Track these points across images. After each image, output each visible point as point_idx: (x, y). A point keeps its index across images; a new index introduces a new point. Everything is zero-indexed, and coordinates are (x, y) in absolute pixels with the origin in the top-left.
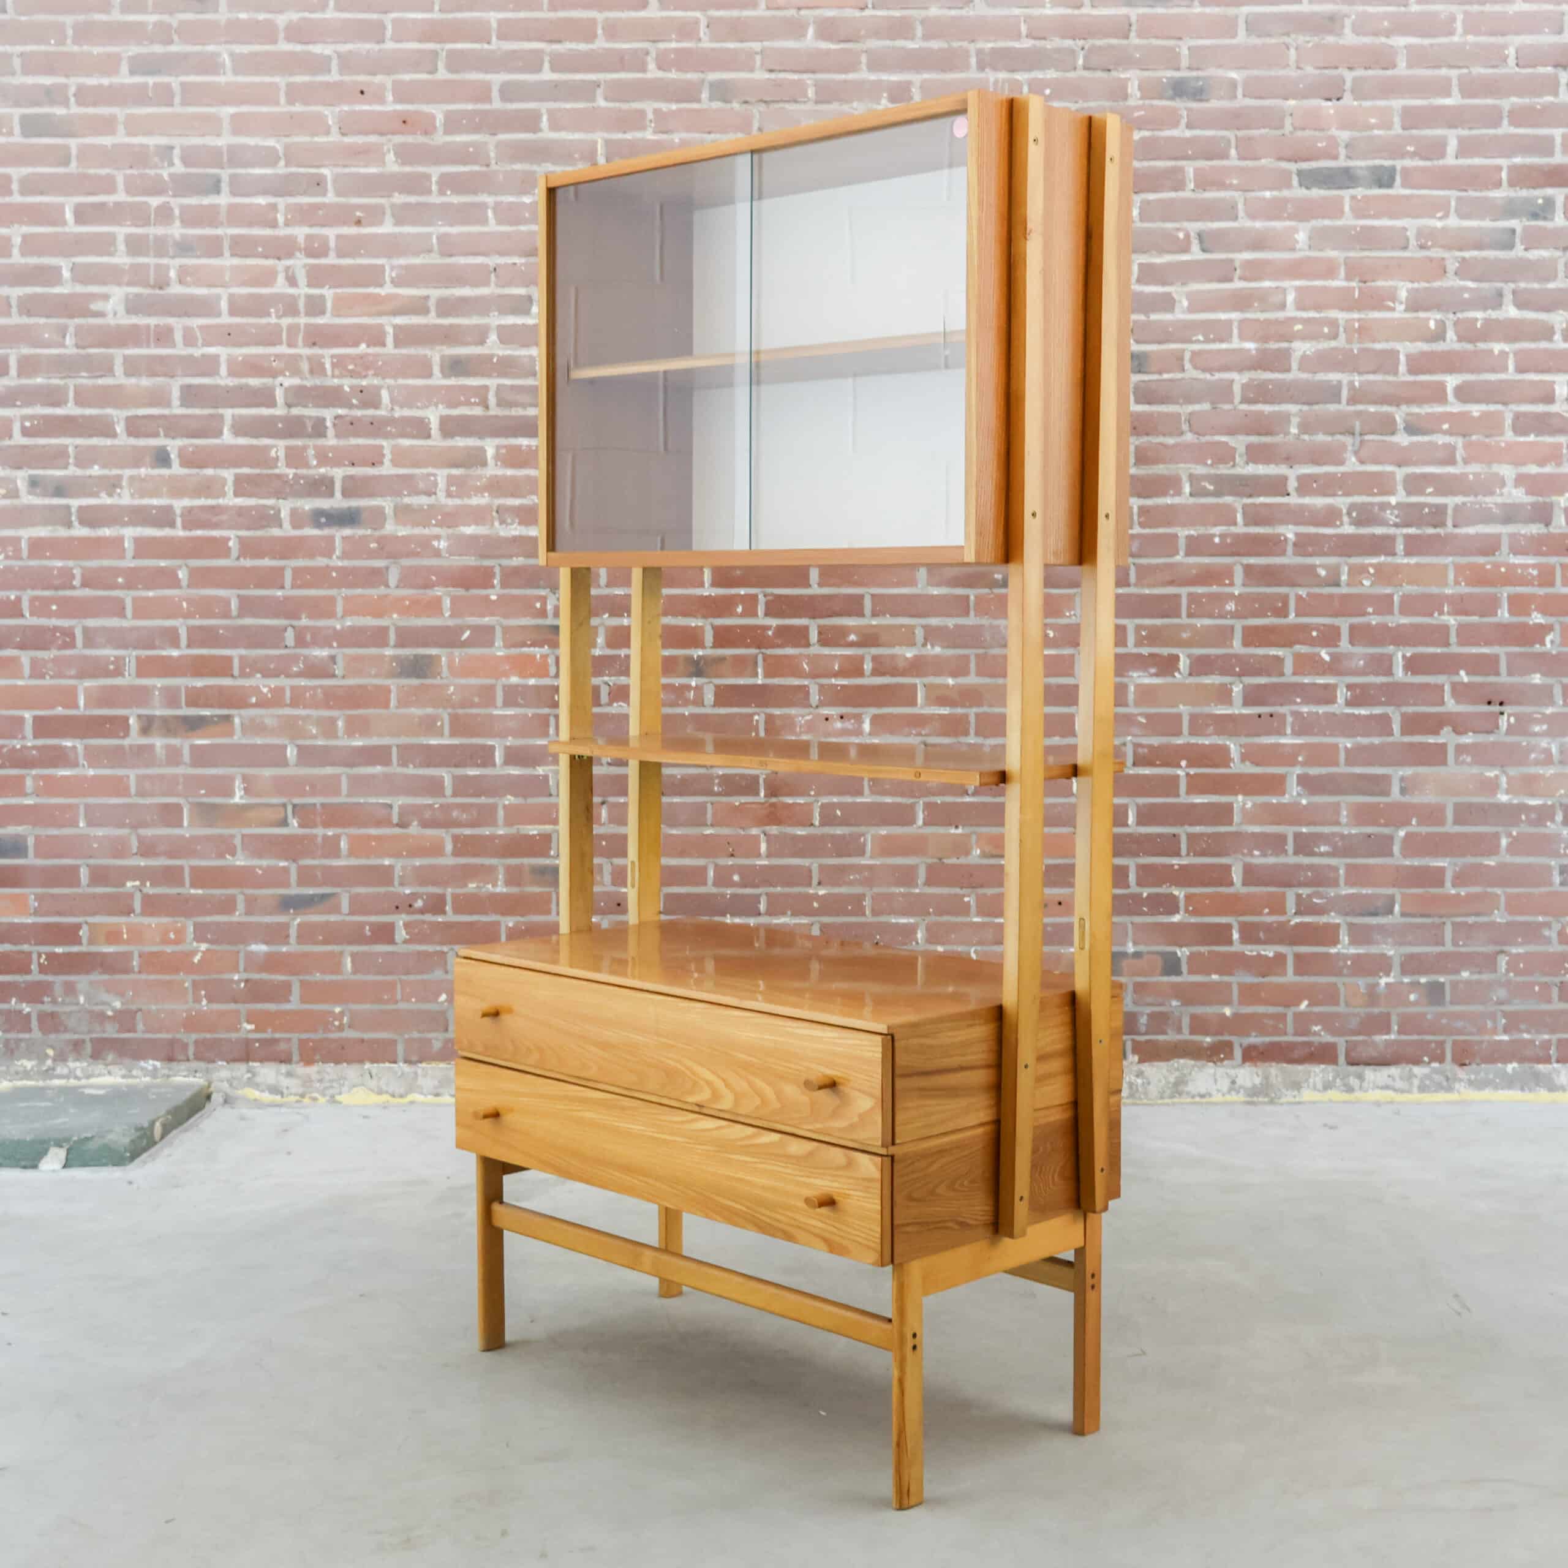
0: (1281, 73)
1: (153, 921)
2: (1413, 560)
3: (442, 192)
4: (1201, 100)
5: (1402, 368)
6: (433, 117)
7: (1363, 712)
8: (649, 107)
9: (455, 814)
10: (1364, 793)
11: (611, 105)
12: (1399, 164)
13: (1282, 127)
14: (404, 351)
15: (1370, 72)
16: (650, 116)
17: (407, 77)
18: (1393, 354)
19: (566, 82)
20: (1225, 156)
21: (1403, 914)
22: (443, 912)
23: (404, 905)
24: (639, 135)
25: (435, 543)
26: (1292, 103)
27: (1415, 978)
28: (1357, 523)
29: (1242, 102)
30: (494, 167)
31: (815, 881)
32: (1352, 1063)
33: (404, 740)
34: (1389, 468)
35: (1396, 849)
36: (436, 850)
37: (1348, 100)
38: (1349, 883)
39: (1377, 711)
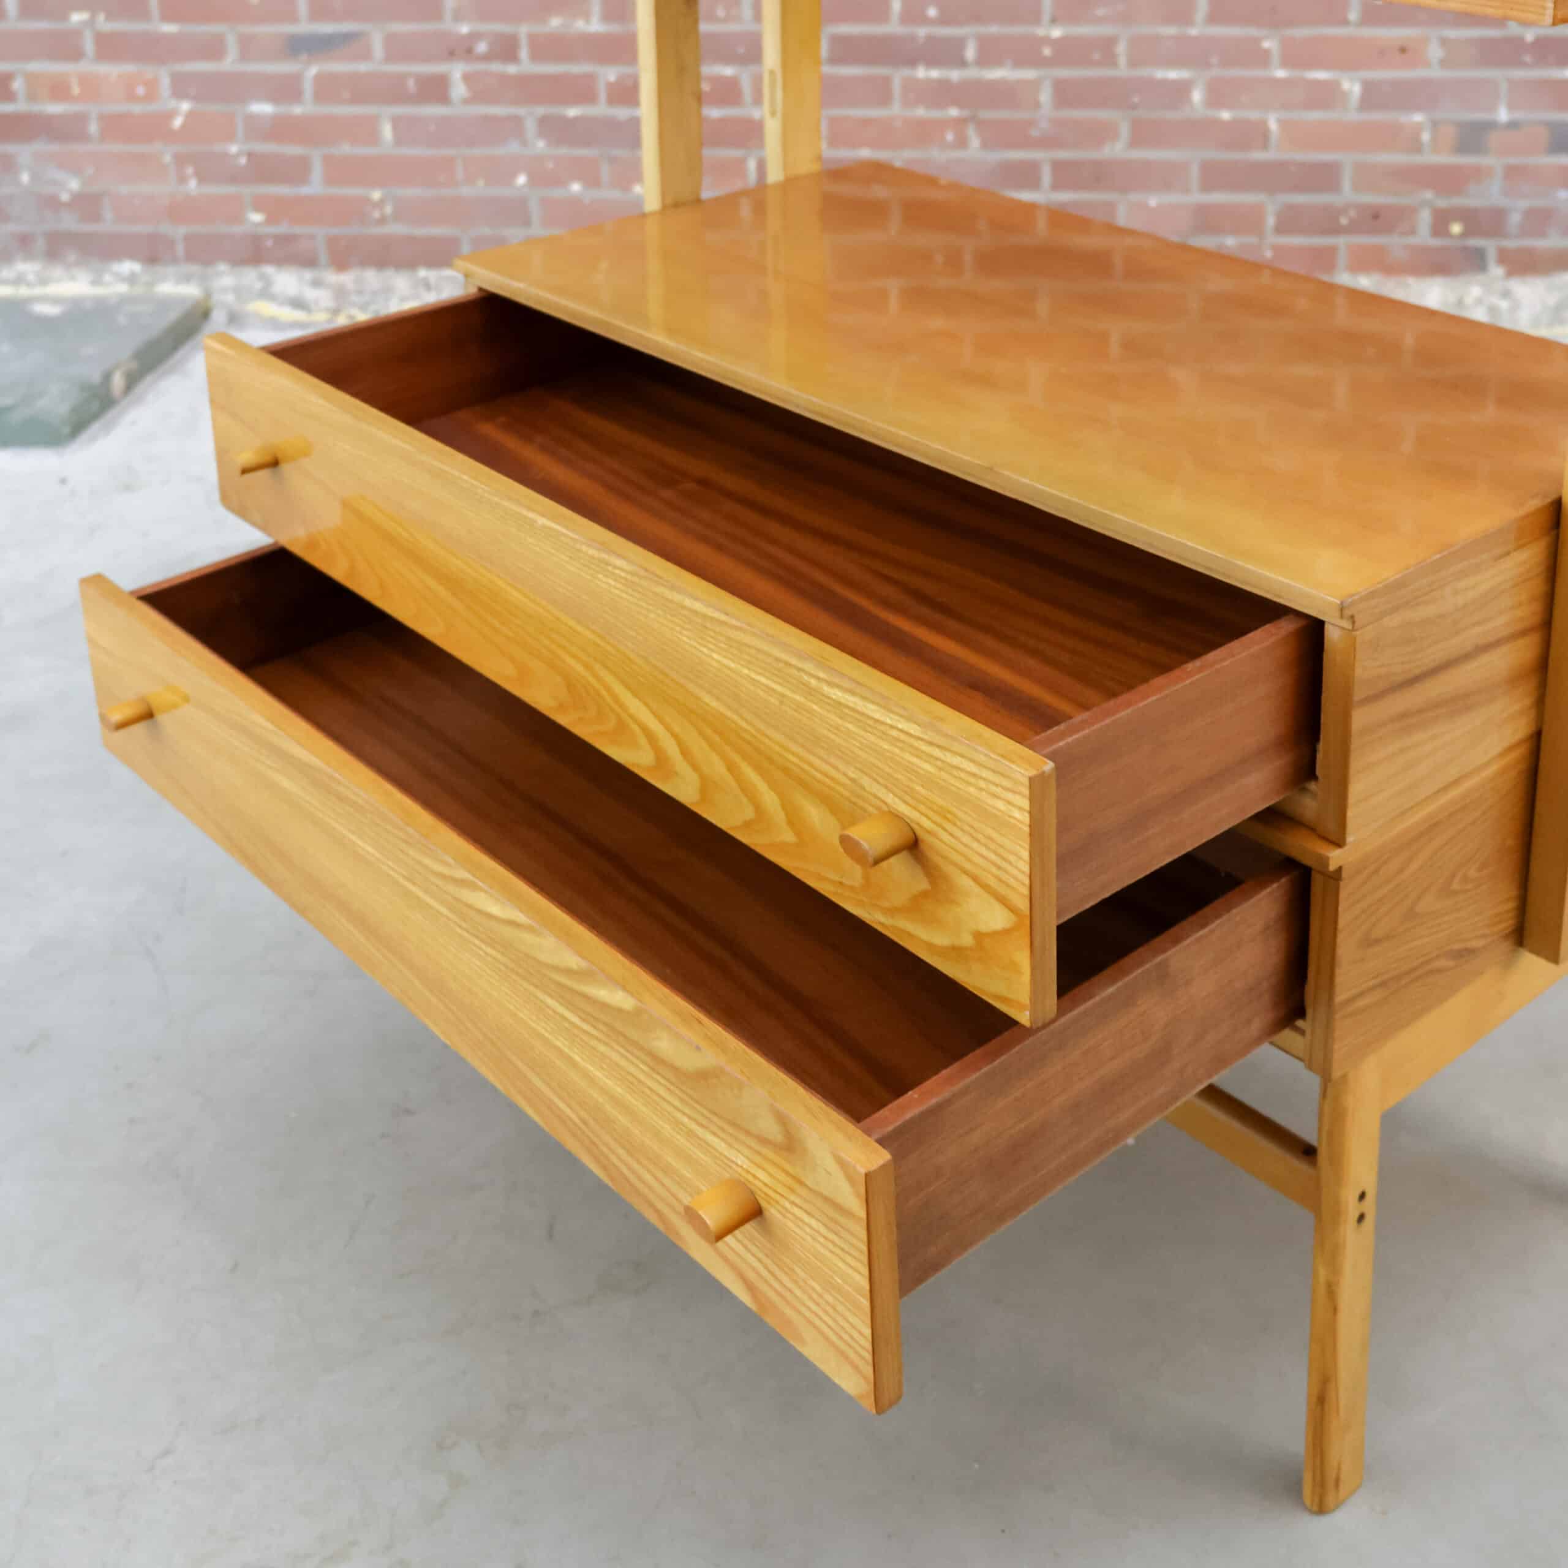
1: (112, 71)
22: (515, 59)
23: (461, 49)
31: (1046, 17)
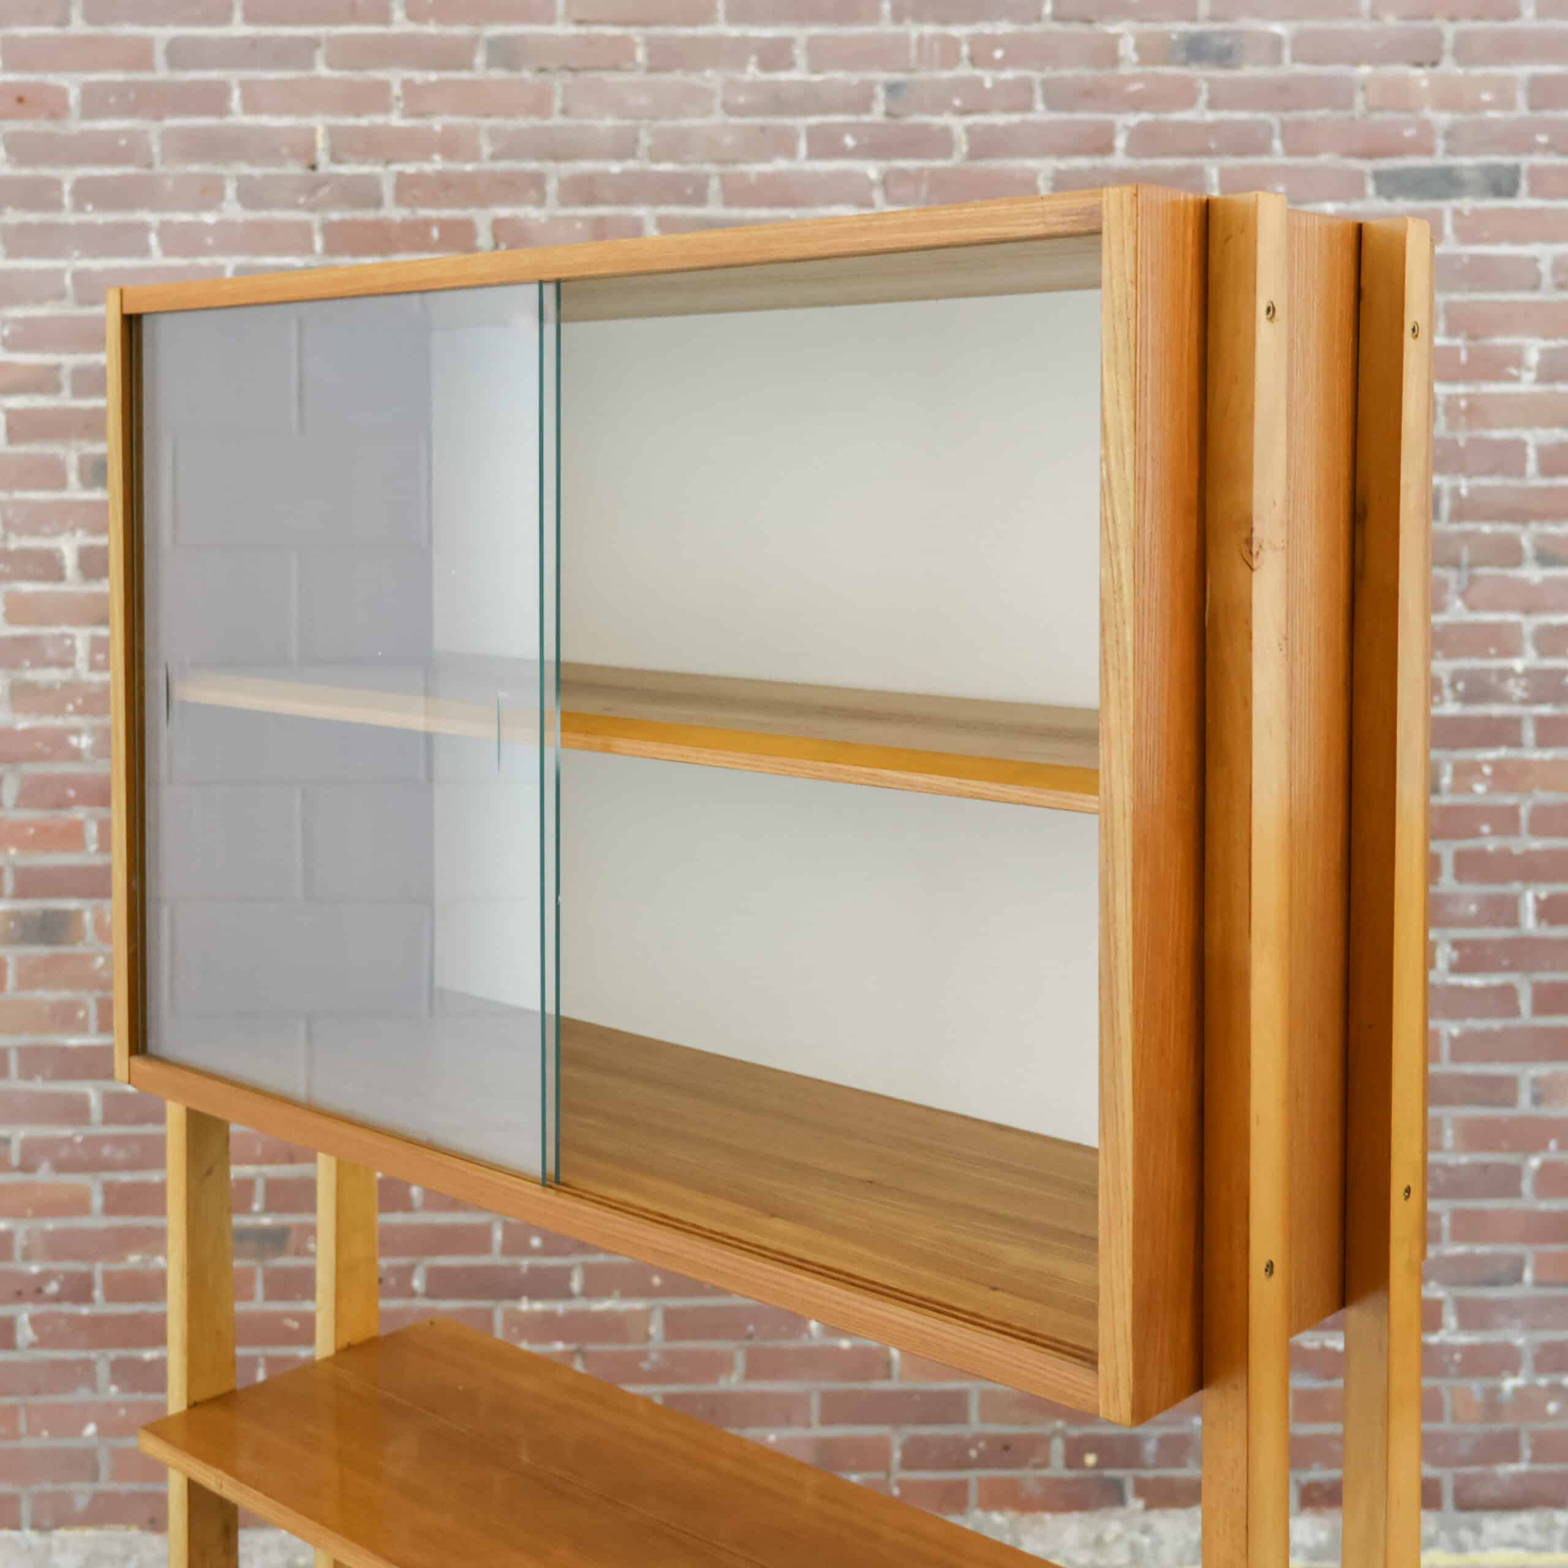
0: (1348, 25)
2: (1549, 755)
3: (78, 207)
4: (1228, 66)
5: (1531, 467)
6: (62, 93)
7: (1476, 981)
8: (395, 77)
9: (106, 1151)
10: (1482, 1103)
11: (337, 74)
12: (1525, 162)
13: (1349, 105)
14: (22, 449)
15: (1482, 25)
16: (397, 90)
17: (24, 31)
18: (1519, 446)
19: (268, 39)
20: (1264, 149)
21: (1538, 1283)
22: (88, 1298)
23: (33, 1288)
24: (379, 120)
25: (73, 740)
26: (1365, 70)
27: (1555, 1378)
28: (1466, 698)
29: (1290, 68)
30: (159, 168)
32: (1464, 1505)
33: (26, 1040)
34: (1512, 617)
35: (1526, 1185)
36: (80, 1206)
37: (1449, 66)
38: (1458, 1237)
39: (1497, 980)
